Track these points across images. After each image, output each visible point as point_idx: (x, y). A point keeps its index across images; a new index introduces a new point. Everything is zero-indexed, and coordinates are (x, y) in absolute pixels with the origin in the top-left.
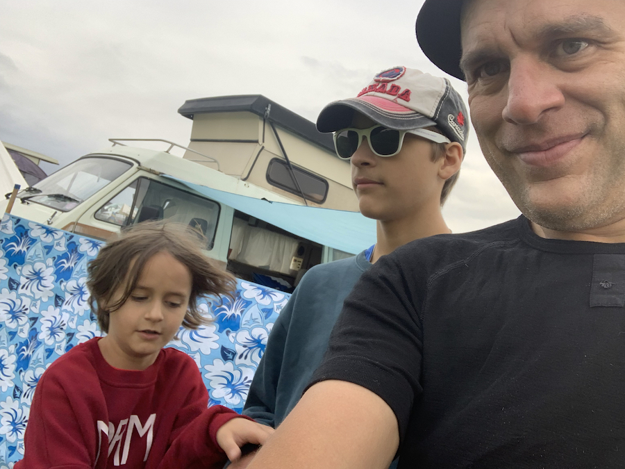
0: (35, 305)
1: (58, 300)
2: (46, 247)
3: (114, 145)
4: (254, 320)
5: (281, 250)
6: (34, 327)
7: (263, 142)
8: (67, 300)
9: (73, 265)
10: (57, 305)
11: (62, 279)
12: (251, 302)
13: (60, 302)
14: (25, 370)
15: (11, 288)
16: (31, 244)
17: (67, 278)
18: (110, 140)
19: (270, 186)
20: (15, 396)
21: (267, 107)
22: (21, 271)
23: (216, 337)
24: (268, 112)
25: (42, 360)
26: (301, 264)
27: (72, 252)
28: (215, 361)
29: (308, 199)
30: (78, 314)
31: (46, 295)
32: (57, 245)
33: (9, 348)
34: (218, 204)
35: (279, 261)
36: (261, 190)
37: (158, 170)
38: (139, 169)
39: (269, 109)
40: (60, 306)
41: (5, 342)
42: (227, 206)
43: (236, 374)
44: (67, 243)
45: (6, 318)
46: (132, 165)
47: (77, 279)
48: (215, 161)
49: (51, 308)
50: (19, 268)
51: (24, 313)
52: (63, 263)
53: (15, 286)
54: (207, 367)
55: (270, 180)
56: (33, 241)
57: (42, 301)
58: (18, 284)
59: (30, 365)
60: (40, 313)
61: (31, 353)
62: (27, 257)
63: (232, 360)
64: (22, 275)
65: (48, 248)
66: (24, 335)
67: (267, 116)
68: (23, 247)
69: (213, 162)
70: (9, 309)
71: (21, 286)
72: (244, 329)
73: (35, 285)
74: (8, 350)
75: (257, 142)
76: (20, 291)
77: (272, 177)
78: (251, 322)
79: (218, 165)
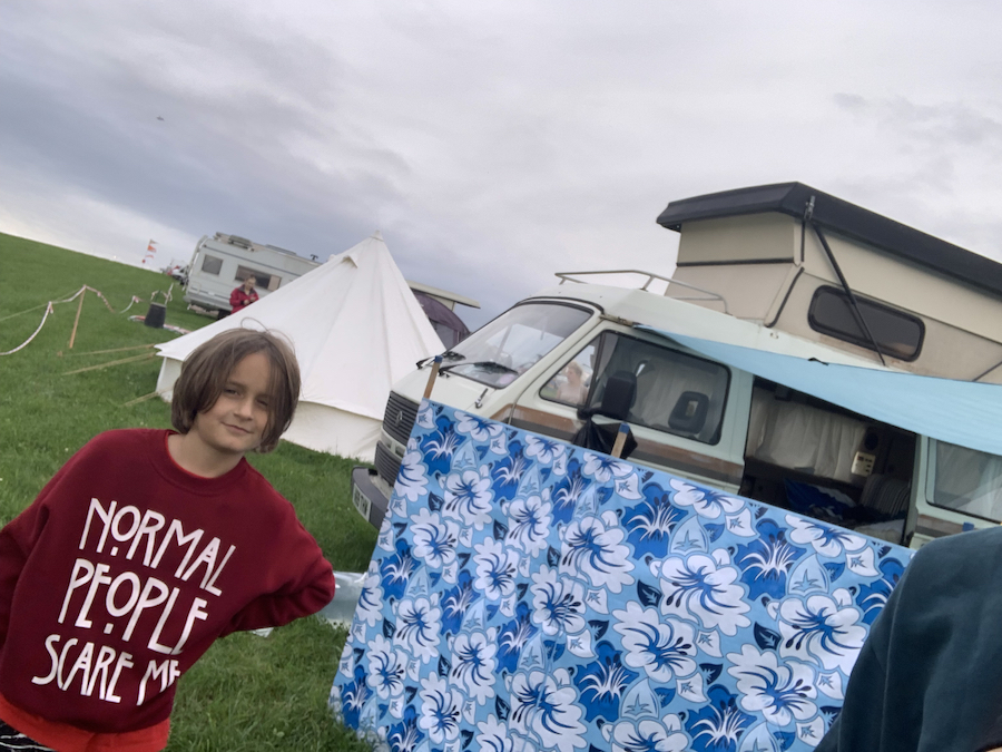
0: (465, 535)
1: (499, 530)
2: (478, 448)
3: (562, 283)
4: (812, 582)
5: (834, 441)
6: (465, 568)
7: (802, 260)
8: (511, 530)
9: (518, 476)
10: (497, 537)
11: (504, 498)
12: (805, 550)
13: (502, 533)
14: (455, 633)
15: (432, 508)
16: (458, 443)
17: (511, 497)
18: (557, 275)
19: (817, 335)
20: (441, 673)
21: (809, 201)
22: (445, 483)
23: (745, 608)
24: (810, 210)
25: (480, 622)
26: (872, 464)
27: (516, 456)
28: (744, 648)
29: (885, 354)
30: (530, 554)
31: (480, 520)
32: (494, 445)
33: (431, 598)
34: (727, 369)
35: (831, 458)
36: (800, 342)
37: (630, 318)
38: (603, 318)
39: (812, 204)
40: (503, 539)
41: (425, 588)
42: (741, 371)
43: (783, 674)
44: (509, 442)
45: (426, 553)
46: (591, 312)
47: (525, 499)
48: (720, 299)
50: (442, 478)
51: (451, 546)
52: (503, 472)
53: (437, 505)
54: (731, 657)
55: (815, 323)
56: (461, 439)
57: (475, 530)
58: (442, 503)
59: (463, 628)
60: (473, 547)
61: (464, 609)
62: (454, 462)
63: (775, 648)
64: (446, 489)
65: (482, 450)
66: (451, 579)
67: (808, 217)
68: (447, 447)
69: (717, 300)
70: (430, 539)
71: (445, 506)
72: (792, 597)
73: (465, 504)
74: (430, 601)
75: (790, 261)
76: (445, 512)
77: (818, 319)
78: (806, 585)
79: (725, 303)
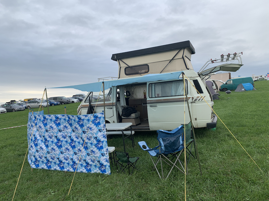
49: (46, 133)
